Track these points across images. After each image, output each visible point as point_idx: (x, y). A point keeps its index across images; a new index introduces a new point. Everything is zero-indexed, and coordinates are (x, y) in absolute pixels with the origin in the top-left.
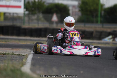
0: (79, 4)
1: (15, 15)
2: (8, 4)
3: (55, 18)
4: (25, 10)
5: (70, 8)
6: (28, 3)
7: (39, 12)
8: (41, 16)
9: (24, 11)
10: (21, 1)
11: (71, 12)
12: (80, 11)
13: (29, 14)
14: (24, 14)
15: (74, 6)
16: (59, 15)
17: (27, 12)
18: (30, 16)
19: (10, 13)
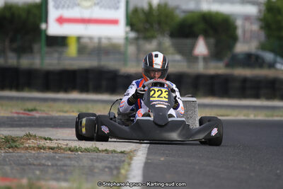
0: (260, 11)
1: (104, 42)
2: (86, 14)
3: (201, 48)
4: (128, 29)
5: (239, 23)
6: (136, 11)
7: (162, 33)
8: (167, 42)
9: (127, 33)
10: (117, 8)
11: (239, 32)
12: (262, 28)
13: (137, 39)
14: (127, 39)
15: (247, 18)
16: (212, 41)
17: (132, 35)
18: (141, 42)
19: (91, 38)
